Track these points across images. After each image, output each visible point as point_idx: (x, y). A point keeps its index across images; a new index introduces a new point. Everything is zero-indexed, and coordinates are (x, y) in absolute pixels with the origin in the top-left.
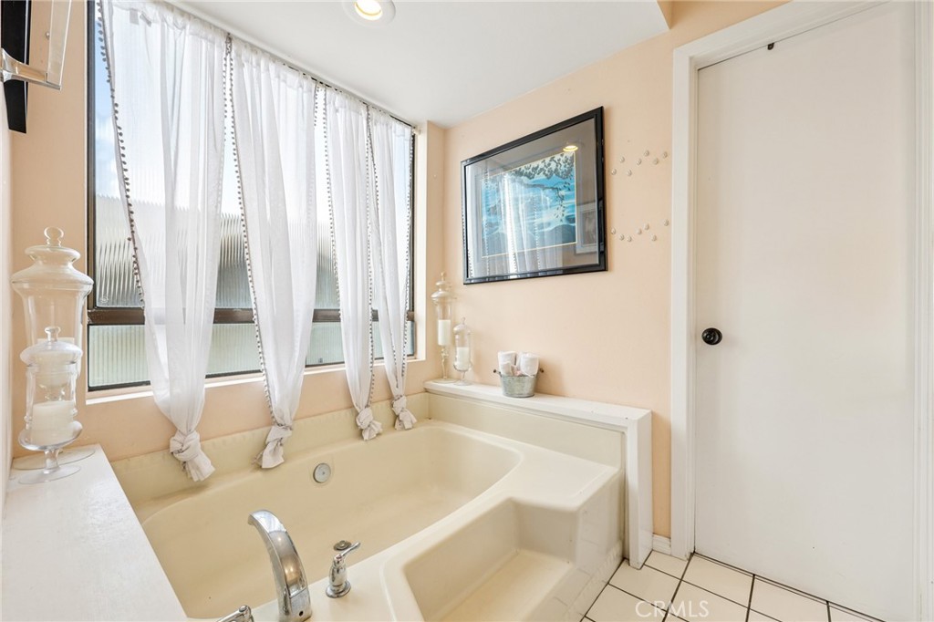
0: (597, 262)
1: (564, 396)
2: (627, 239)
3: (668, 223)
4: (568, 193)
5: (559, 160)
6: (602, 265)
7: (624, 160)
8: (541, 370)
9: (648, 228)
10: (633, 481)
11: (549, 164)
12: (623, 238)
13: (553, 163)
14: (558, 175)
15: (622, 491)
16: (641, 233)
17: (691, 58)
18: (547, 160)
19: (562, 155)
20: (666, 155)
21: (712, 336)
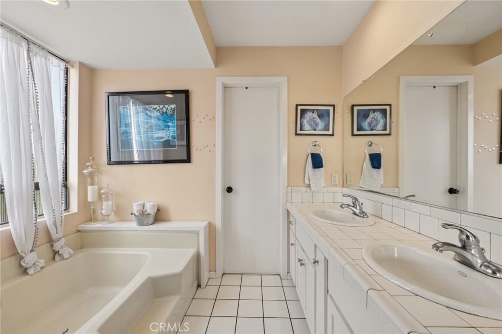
0: (186, 159)
1: (170, 221)
2: (199, 150)
3: (214, 145)
4: (172, 125)
5: (168, 108)
6: (188, 160)
7: (197, 116)
8: (158, 210)
9: (207, 146)
10: (202, 252)
11: (162, 109)
12: (197, 149)
13: (164, 108)
14: (167, 115)
15: (197, 258)
16: (204, 148)
17: (223, 83)
18: (161, 106)
19: (169, 106)
20: (214, 118)
21: (229, 190)
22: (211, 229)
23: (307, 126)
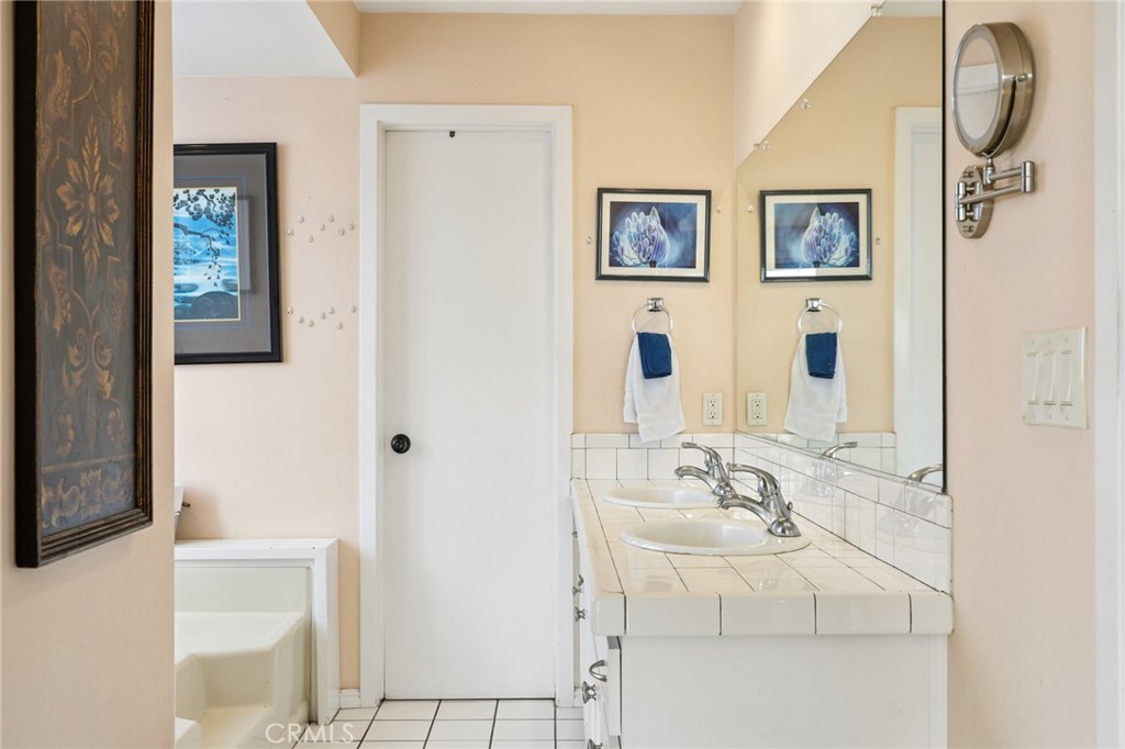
0: (270, 350)
2: (307, 322)
3: (355, 310)
4: (226, 247)
5: (212, 197)
6: (275, 355)
7: (302, 220)
8: (185, 505)
9: (333, 312)
11: (196, 199)
12: (302, 321)
13: (201, 197)
14: (210, 217)
16: (324, 317)
17: (379, 122)
18: (193, 192)
19: (217, 191)
20: (353, 227)
21: (401, 444)
22: (345, 561)
23: (629, 253)
